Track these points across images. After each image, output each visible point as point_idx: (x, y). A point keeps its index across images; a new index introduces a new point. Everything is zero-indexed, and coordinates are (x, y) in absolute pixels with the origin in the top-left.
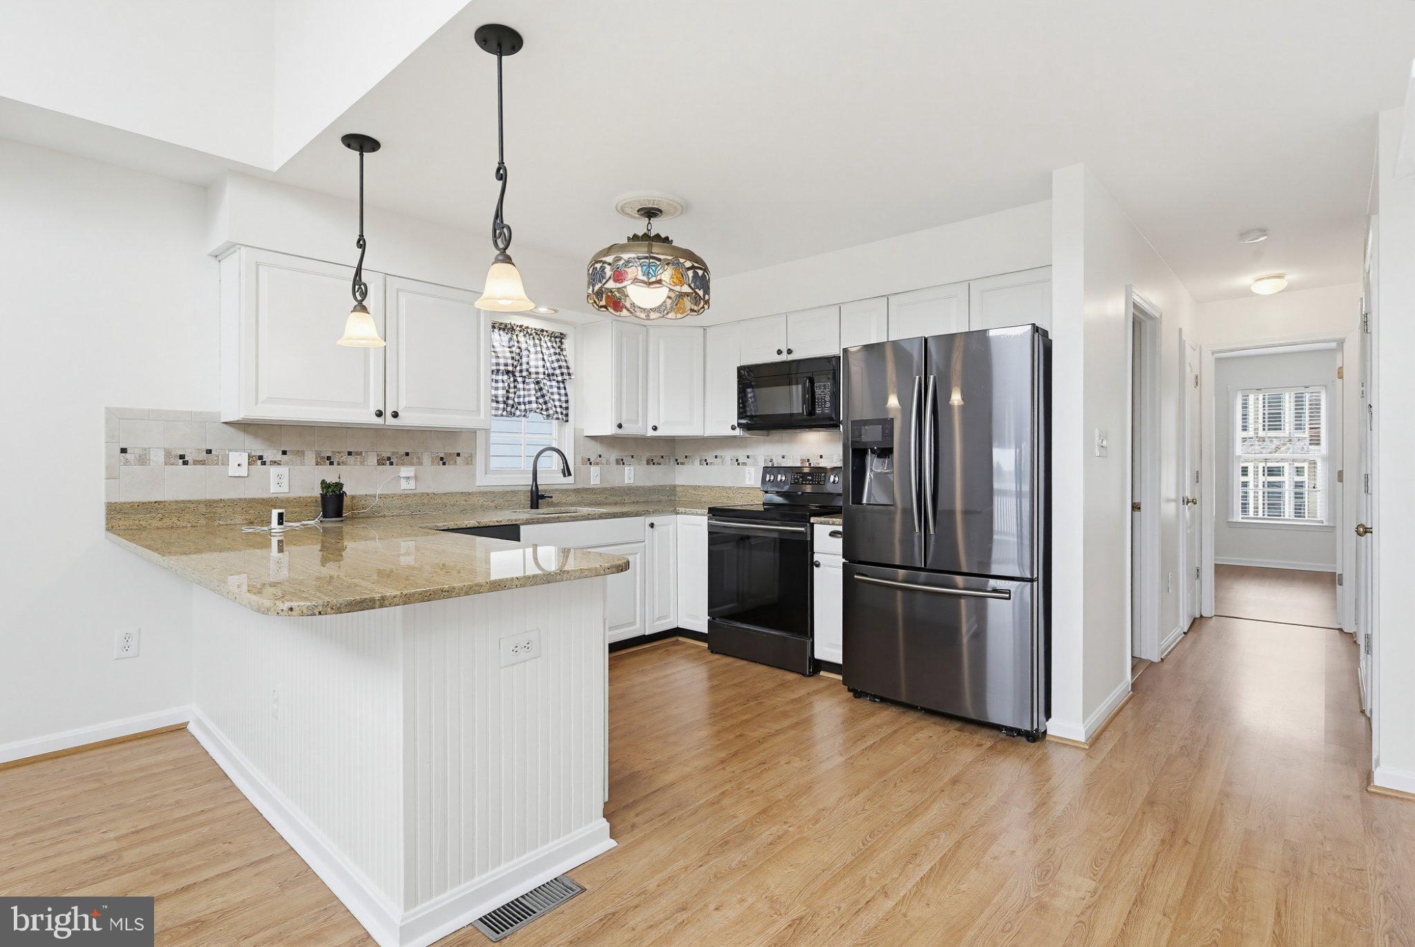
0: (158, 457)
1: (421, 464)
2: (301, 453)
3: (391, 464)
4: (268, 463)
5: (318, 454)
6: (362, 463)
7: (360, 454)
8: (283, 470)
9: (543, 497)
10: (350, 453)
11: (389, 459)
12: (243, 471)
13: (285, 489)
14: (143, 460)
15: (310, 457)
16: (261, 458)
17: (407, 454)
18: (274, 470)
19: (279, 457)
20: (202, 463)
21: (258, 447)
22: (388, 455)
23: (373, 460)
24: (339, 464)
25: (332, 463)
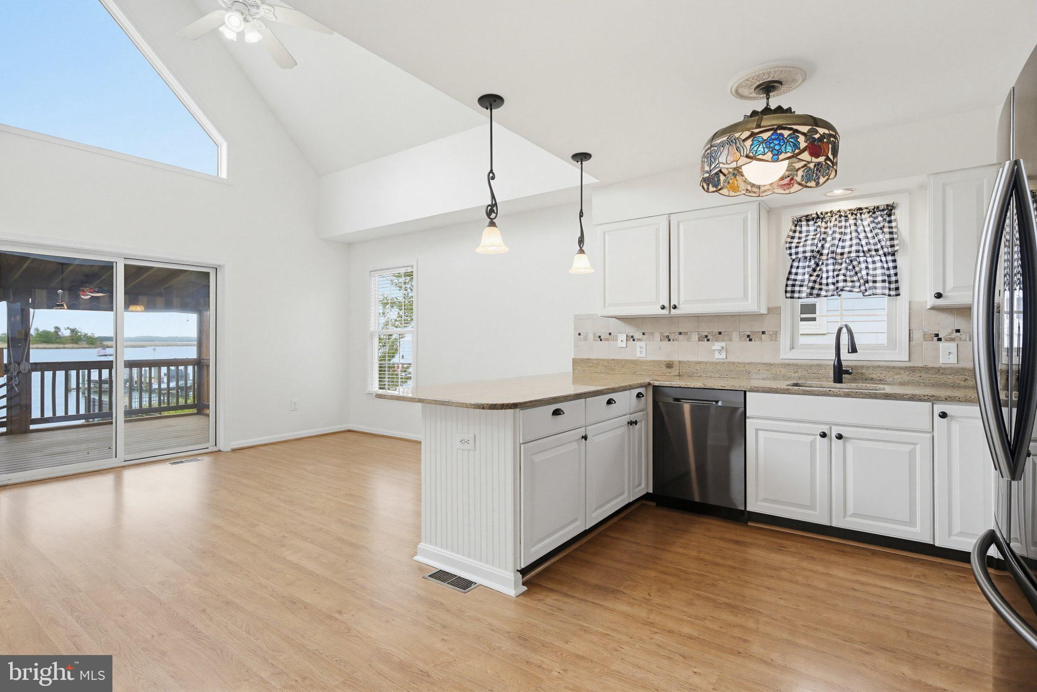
0: (591, 337)
1: (731, 340)
2: (652, 334)
3: (708, 340)
4: (636, 340)
5: (661, 334)
6: (688, 340)
7: (686, 333)
8: (643, 344)
9: (847, 372)
10: (680, 333)
11: (706, 336)
12: (624, 344)
13: (644, 355)
14: (586, 339)
15: (657, 336)
16: (632, 337)
17: (720, 333)
18: (638, 344)
19: (641, 336)
20: (607, 340)
21: (631, 331)
22: (706, 334)
23: (695, 337)
24: (673, 341)
25: (669, 340)
